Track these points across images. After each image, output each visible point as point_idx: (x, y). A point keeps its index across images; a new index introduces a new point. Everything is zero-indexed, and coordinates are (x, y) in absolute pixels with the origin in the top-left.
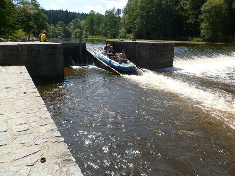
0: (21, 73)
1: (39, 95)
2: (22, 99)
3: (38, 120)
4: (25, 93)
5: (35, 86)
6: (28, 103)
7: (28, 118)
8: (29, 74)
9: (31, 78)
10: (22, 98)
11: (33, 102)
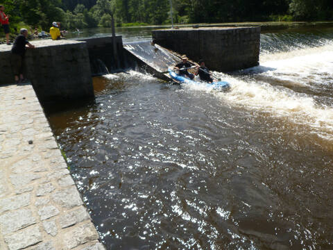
0: (24, 98)
1: (55, 144)
2: (26, 158)
3: (57, 211)
4: (31, 143)
5: (47, 125)
6: (37, 167)
7: (38, 206)
8: (37, 99)
9: (40, 108)
10: (26, 154)
11: (45, 164)
